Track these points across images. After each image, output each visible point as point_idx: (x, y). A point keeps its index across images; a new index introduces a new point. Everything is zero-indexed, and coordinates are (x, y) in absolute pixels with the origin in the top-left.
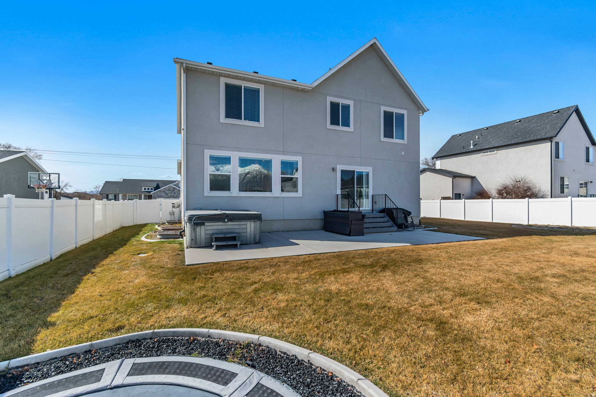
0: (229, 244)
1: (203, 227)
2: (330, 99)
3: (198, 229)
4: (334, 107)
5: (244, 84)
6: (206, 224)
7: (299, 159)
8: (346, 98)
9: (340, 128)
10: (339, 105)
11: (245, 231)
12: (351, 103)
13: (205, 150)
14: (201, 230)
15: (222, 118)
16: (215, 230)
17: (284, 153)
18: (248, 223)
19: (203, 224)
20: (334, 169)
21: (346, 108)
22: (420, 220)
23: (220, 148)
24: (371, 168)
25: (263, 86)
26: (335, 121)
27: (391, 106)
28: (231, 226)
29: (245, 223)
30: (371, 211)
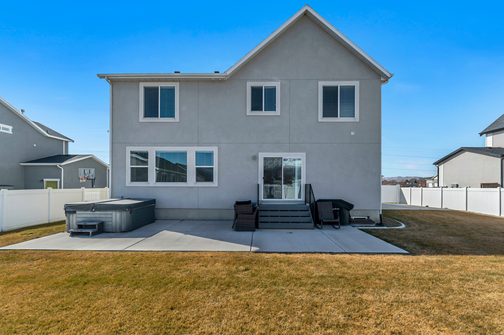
0: (83, 231)
1: (75, 215)
2: (250, 85)
3: (71, 216)
4: (256, 92)
5: (160, 85)
6: (77, 212)
7: (214, 150)
8: (271, 80)
9: (263, 113)
10: (262, 89)
11: (110, 220)
12: (277, 84)
13: (127, 147)
14: (73, 217)
15: (141, 118)
16: (85, 218)
17: (199, 144)
18: (114, 213)
19: (75, 212)
20: (255, 158)
21: (271, 92)
22: (380, 215)
23: (139, 145)
24: (304, 154)
25: (178, 84)
26: (256, 106)
27: (333, 80)
28: (98, 215)
29: (111, 212)
30: (304, 203)
